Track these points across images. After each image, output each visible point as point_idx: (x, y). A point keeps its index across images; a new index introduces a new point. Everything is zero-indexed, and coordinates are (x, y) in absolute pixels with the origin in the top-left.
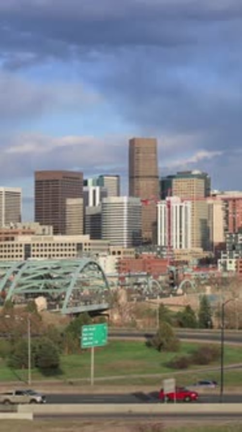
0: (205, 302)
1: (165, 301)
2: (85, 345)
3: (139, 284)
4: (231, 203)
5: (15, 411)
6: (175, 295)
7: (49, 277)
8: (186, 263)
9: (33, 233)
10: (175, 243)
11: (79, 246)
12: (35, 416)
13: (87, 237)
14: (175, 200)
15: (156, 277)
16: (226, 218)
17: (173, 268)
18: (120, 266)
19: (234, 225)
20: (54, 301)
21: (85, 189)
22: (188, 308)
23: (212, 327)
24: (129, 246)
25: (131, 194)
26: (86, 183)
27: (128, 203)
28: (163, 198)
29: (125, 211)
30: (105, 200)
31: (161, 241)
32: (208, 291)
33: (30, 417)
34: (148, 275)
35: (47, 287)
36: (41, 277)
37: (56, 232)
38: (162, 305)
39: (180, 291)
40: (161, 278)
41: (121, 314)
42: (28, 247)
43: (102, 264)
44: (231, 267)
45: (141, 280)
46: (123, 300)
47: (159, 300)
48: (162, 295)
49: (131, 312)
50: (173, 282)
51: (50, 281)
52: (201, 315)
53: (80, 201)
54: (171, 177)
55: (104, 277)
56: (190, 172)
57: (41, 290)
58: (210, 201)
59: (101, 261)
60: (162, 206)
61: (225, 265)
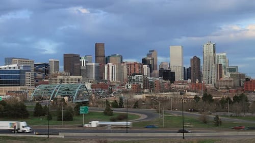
0: (121, 99)
1: (108, 98)
2: (81, 113)
3: (99, 93)
4: (129, 66)
5: (58, 135)
6: (111, 96)
7: (68, 90)
8: (114, 85)
9: (63, 75)
10: (111, 79)
11: (79, 80)
12: (65, 137)
13: (81, 76)
14: (110, 64)
15: (104, 91)
16: (128, 71)
17: (110, 88)
18: (92, 87)
19: (131, 72)
20: (71, 99)
21: (80, 60)
22: (115, 101)
23: (123, 107)
24: (96, 80)
25: (96, 62)
26: (81, 58)
27: (95, 65)
28: (107, 64)
29: (94, 68)
30: (87, 64)
31: (106, 78)
32: (122, 95)
33: (63, 137)
34: (102, 90)
35: (68, 93)
36: (66, 90)
37: (71, 75)
38: (107, 100)
39: (113, 95)
40: (106, 91)
41: (93, 103)
42: (61, 80)
43: (86, 86)
44: (130, 87)
45: (99, 91)
46: (94, 98)
47: (106, 98)
48: (107, 97)
49: (96, 103)
50: (110, 92)
51: (69, 91)
52: (119, 104)
53: (79, 64)
54: (109, 56)
55: (87, 91)
56: (115, 55)
57: (66, 94)
58: (122, 65)
59: (86, 85)
60: (106, 66)
61: (127, 86)
